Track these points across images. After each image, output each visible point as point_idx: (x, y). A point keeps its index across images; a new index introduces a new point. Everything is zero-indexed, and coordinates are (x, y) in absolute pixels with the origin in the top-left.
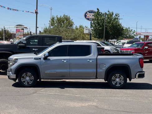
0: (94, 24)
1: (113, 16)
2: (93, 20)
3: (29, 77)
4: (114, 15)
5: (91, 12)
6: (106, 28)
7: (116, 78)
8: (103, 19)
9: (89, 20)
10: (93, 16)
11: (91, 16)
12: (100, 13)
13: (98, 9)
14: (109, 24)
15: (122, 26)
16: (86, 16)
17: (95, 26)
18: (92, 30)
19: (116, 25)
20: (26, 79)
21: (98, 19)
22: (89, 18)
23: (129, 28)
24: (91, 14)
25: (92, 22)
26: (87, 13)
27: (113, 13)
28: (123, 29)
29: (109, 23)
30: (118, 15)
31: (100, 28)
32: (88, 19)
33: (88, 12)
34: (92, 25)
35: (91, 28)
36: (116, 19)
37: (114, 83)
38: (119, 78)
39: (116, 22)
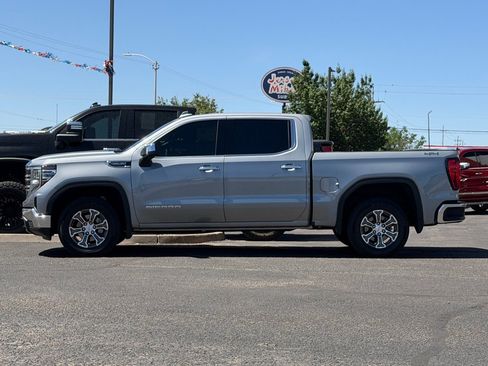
0: (294, 111)
1: (355, 85)
2: (290, 97)
3: (95, 223)
4: (358, 81)
5: (283, 73)
6: (333, 123)
7: (374, 222)
8: (322, 95)
9: (276, 98)
10: (289, 85)
11: (283, 85)
12: (312, 75)
13: (306, 64)
14: (342, 111)
15: (383, 117)
16: (266, 87)
19: (364, 113)
20: (84, 229)
21: (306, 95)
22: (276, 92)
23: (405, 130)
24: (285, 79)
25: (287, 105)
26: (269, 76)
27: (353, 75)
28: (384, 127)
29: (341, 105)
30: (370, 80)
31: (314, 124)
32: (274, 96)
33: (274, 75)
36: (363, 93)
37: (366, 238)
38: (383, 222)
39: (364, 105)
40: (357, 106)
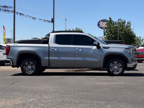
0: (107, 32)
1: (125, 24)
2: (106, 28)
5: (103, 21)
6: (119, 36)
8: (115, 27)
10: (106, 24)
11: (104, 25)
12: (112, 21)
13: (110, 18)
14: (122, 32)
15: (134, 33)
16: (99, 25)
17: (108, 34)
18: (105, 38)
19: (128, 32)
21: (110, 28)
22: (102, 26)
23: (140, 37)
24: (104, 23)
25: (105, 30)
26: (100, 22)
27: (125, 21)
28: (135, 36)
29: (121, 30)
30: (130, 23)
31: (113, 36)
33: (101, 21)
34: (105, 34)
35: (104, 36)
36: (128, 26)
39: (128, 30)
40: (126, 30)
